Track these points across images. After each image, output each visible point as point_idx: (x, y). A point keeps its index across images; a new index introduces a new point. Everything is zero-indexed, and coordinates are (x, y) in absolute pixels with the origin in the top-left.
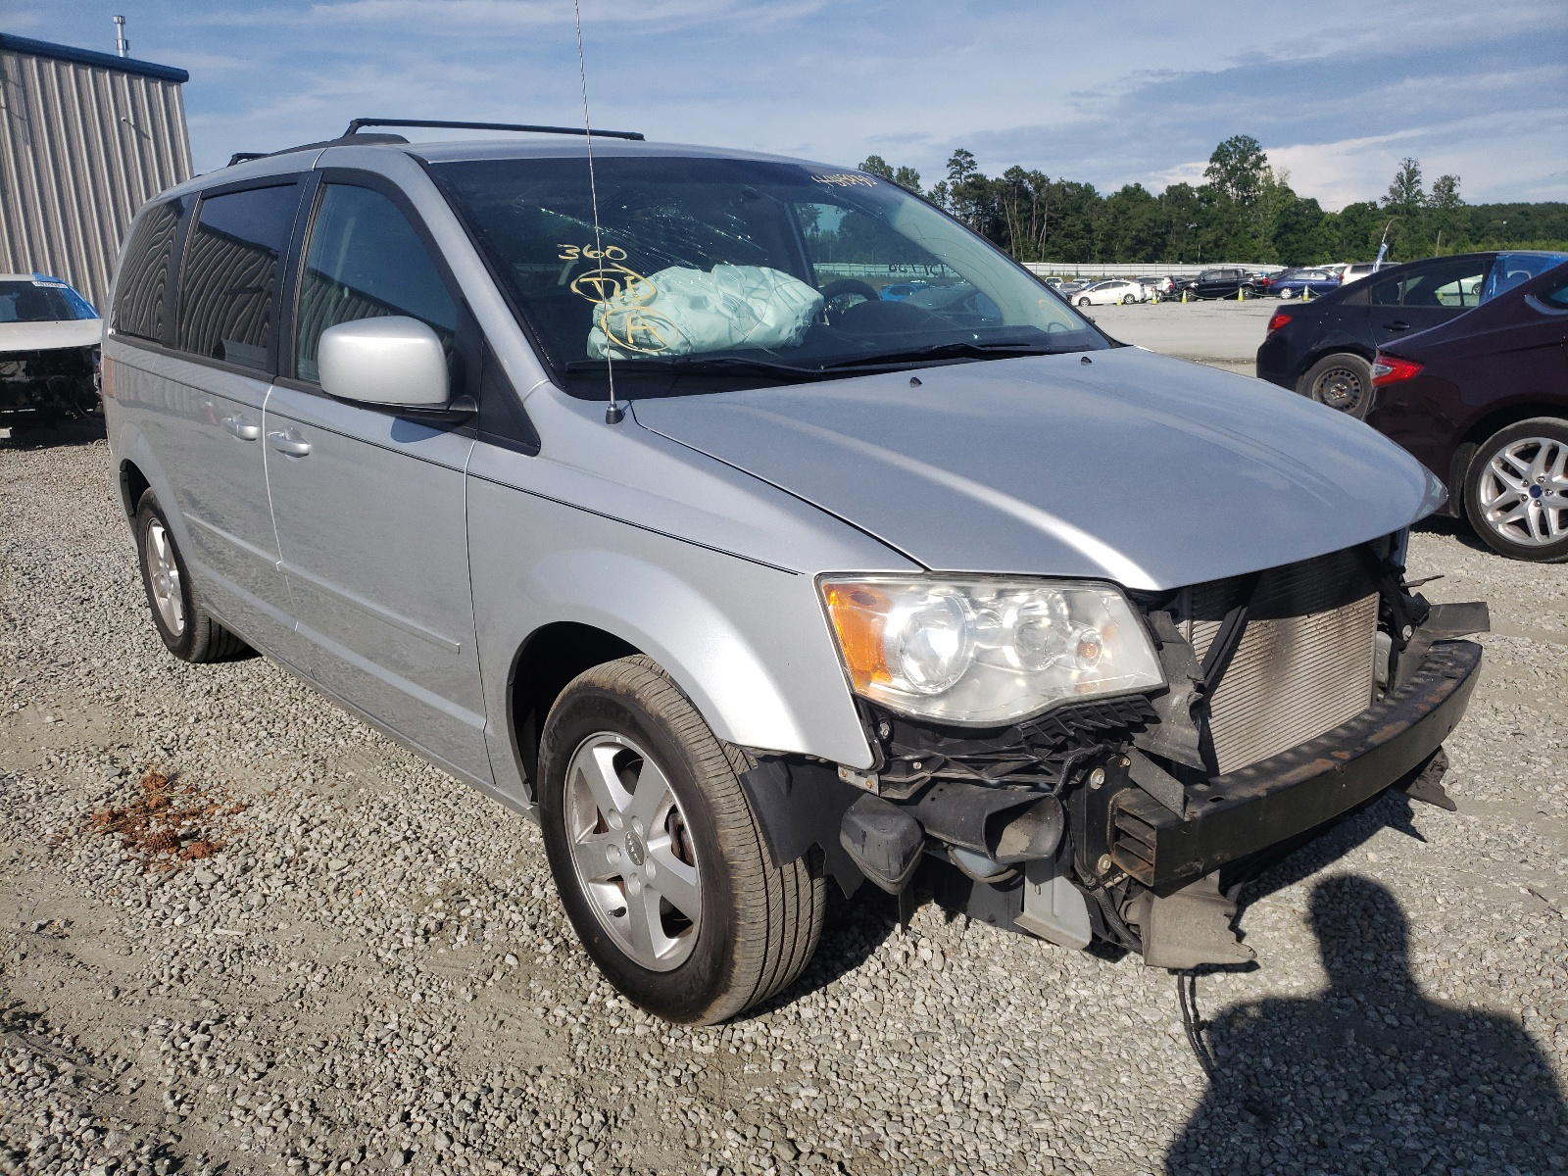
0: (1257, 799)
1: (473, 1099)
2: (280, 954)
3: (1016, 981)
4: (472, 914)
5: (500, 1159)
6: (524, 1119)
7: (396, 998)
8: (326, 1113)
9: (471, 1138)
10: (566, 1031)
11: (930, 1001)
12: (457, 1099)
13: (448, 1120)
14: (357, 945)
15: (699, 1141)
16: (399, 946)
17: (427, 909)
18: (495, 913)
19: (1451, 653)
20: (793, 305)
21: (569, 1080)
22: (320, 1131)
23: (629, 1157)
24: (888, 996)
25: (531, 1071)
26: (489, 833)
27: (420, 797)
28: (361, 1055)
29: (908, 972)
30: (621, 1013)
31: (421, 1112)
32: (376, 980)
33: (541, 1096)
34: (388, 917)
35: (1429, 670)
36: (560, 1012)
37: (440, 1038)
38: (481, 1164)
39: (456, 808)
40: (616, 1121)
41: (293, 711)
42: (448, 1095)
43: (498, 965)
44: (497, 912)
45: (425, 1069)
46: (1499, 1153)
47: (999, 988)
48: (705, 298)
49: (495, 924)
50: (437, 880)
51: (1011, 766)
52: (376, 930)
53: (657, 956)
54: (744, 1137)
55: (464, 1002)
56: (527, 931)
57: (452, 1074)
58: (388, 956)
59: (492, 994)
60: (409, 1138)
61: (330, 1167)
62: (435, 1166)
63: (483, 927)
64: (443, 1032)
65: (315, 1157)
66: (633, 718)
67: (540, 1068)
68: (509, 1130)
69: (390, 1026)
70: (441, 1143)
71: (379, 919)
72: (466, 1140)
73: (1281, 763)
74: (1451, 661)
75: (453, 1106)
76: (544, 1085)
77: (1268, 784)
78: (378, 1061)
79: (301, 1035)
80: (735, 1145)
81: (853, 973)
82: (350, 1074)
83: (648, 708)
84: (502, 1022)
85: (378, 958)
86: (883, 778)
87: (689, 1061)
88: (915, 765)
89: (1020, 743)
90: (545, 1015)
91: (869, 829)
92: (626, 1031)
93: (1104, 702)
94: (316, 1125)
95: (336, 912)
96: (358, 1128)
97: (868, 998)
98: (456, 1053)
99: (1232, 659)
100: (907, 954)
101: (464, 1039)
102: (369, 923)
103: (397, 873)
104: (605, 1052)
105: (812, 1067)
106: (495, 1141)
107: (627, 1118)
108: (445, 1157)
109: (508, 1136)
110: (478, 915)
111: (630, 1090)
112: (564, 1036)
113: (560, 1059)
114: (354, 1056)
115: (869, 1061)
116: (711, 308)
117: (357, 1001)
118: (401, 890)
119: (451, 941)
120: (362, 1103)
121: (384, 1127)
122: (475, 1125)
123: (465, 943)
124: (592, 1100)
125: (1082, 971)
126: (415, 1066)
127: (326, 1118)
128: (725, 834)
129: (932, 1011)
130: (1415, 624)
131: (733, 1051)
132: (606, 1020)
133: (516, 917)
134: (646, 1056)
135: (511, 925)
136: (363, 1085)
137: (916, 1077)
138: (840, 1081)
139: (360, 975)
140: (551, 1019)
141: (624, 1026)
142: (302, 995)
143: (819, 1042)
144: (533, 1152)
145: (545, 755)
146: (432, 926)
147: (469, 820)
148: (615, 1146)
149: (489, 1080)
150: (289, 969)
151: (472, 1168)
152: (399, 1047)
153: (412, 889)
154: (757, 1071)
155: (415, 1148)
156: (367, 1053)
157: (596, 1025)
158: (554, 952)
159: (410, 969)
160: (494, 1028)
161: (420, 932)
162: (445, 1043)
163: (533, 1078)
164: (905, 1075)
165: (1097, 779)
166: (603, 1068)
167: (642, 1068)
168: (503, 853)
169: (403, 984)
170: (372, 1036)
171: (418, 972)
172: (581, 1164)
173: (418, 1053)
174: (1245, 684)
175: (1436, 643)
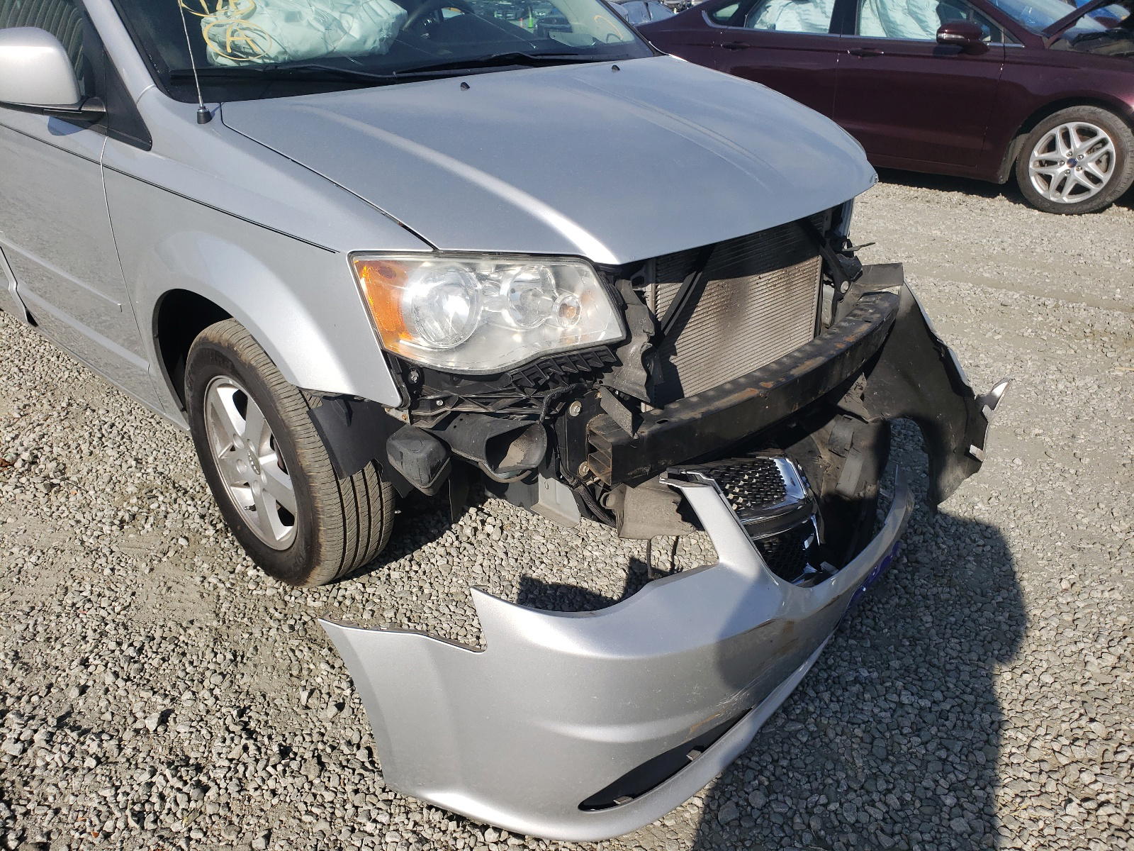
0: (694, 420)
1: (138, 646)
2: (6, 542)
3: (550, 546)
4: (159, 507)
5: (152, 689)
6: (174, 660)
7: (92, 573)
8: (24, 661)
9: (132, 676)
10: (216, 594)
11: (486, 563)
12: (126, 646)
13: (116, 661)
14: (66, 534)
15: (301, 670)
16: (100, 533)
17: (125, 504)
18: (176, 506)
19: (874, 302)
20: (377, 19)
21: (211, 630)
22: (18, 674)
23: (248, 684)
24: (456, 560)
25: (184, 625)
26: (180, 445)
27: (133, 417)
28: (58, 617)
29: (474, 542)
30: (258, 580)
31: (97, 657)
32: (78, 559)
33: (190, 642)
34: (94, 511)
35: (855, 316)
36: (213, 580)
37: (121, 601)
38: (136, 693)
39: (158, 426)
40: (242, 659)
41: (42, 351)
42: (119, 644)
43: (173, 545)
44: (177, 505)
45: (106, 624)
46: (857, 659)
47: (537, 551)
48: (299, 13)
49: (175, 515)
50: (137, 481)
51: (509, 401)
52: (84, 521)
53: (278, 539)
54: (333, 667)
55: (143, 574)
56: (197, 519)
57: (126, 628)
58: (90, 541)
59: (166, 568)
60: (85, 677)
61: (23, 700)
62: (103, 696)
63: (166, 517)
64: (125, 596)
65: (12, 693)
66: (233, 366)
67: (192, 622)
68: (162, 668)
69: (84, 594)
70: (109, 679)
71: (87, 513)
72: (128, 677)
73: (721, 392)
74: (872, 309)
75: (122, 652)
76: (193, 634)
77: (704, 410)
78: (71, 620)
79: (14, 602)
80: (325, 673)
81: (434, 544)
82: (48, 631)
83: (243, 358)
84: (170, 588)
85: (82, 542)
86: (414, 412)
87: (302, 613)
88: (438, 402)
89: (510, 385)
90: (202, 582)
91: (404, 450)
92: (260, 592)
93: (575, 353)
94: (16, 669)
95: (54, 508)
96: (48, 671)
97: (442, 562)
98: (132, 612)
99: (692, 313)
100: (476, 529)
101: (140, 600)
102: (79, 516)
103: (106, 477)
104: (242, 608)
105: (392, 614)
106: (151, 675)
107: (250, 656)
108: (111, 689)
109: (161, 672)
110: (163, 508)
111: (256, 635)
112: (212, 598)
113: (207, 614)
114: (53, 618)
115: (434, 608)
116: (304, 23)
117: (61, 575)
118: (108, 490)
119: (140, 528)
120: (54, 652)
121: (67, 670)
122: (136, 666)
123: (150, 530)
124: (227, 644)
125: (599, 538)
126: (98, 623)
127: (25, 664)
128: (303, 453)
129: (486, 570)
130: (851, 280)
131: (336, 604)
132: (246, 584)
133: (191, 509)
134: (272, 611)
135: (186, 515)
136: (57, 639)
137: (465, 618)
138: (410, 624)
139: (66, 557)
140: (206, 585)
141: (258, 588)
142: (20, 572)
143: (401, 595)
144: (178, 683)
145: (188, 395)
146: (127, 518)
147: (167, 435)
148: (238, 676)
149: (152, 632)
150: (12, 553)
151: (130, 696)
152: (89, 609)
153: (117, 489)
154: (351, 619)
155: (90, 683)
156: (63, 615)
157: (238, 588)
158: (216, 535)
159: (106, 551)
160: (163, 592)
161: (117, 522)
162: (125, 604)
163: (185, 630)
164: (458, 618)
165: (575, 409)
166: (239, 620)
167: (268, 619)
168: (189, 460)
169: (99, 561)
170: (70, 602)
171: (112, 552)
172: (211, 690)
173: (103, 613)
174: (704, 331)
175: (865, 294)
